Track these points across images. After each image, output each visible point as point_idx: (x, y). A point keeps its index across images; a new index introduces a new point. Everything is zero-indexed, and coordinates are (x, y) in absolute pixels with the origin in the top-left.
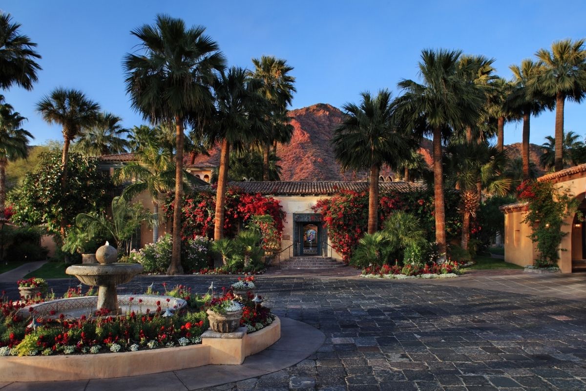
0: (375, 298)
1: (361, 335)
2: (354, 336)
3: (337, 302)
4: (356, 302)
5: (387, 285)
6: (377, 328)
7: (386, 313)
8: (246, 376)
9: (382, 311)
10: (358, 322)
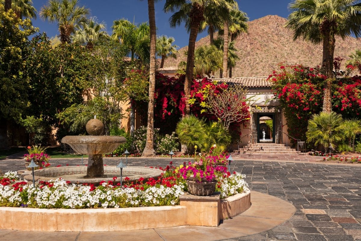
0: (336, 178)
1: (331, 207)
2: (325, 208)
3: (298, 180)
4: (318, 181)
5: (345, 168)
6: (347, 202)
7: (352, 190)
8: (226, 236)
9: (347, 188)
10: (324, 197)
